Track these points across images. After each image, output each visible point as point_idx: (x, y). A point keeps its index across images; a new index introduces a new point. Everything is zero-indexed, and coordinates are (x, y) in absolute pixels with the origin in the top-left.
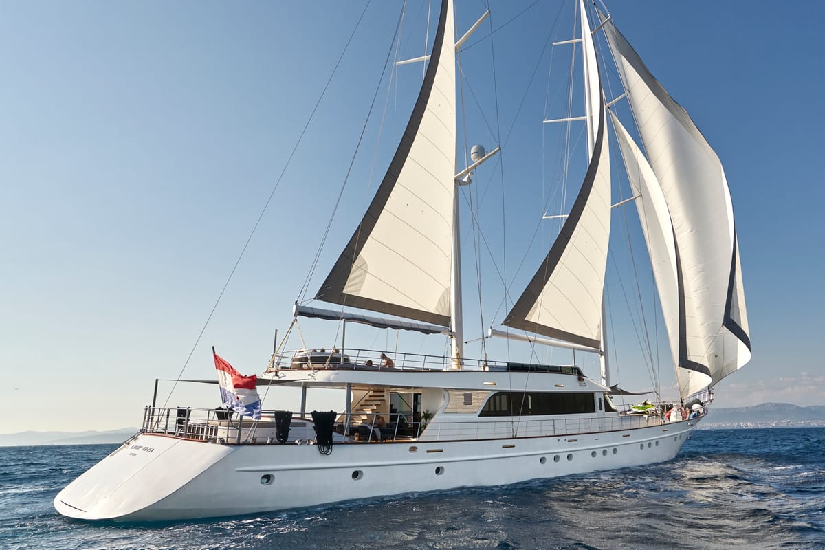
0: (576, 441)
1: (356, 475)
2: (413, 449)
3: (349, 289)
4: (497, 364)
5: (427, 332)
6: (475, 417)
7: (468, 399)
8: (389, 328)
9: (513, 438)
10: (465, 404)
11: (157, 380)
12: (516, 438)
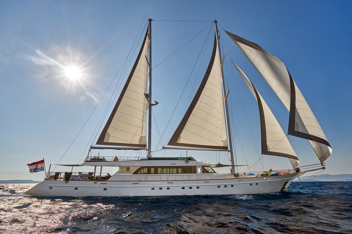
0: (173, 183)
1: (76, 189)
2: (96, 183)
3: (106, 141)
4: (143, 158)
5: (136, 150)
6: (131, 174)
7: (128, 169)
8: (122, 150)
9: (139, 181)
10: (127, 170)
11: (51, 165)
12: (140, 181)
